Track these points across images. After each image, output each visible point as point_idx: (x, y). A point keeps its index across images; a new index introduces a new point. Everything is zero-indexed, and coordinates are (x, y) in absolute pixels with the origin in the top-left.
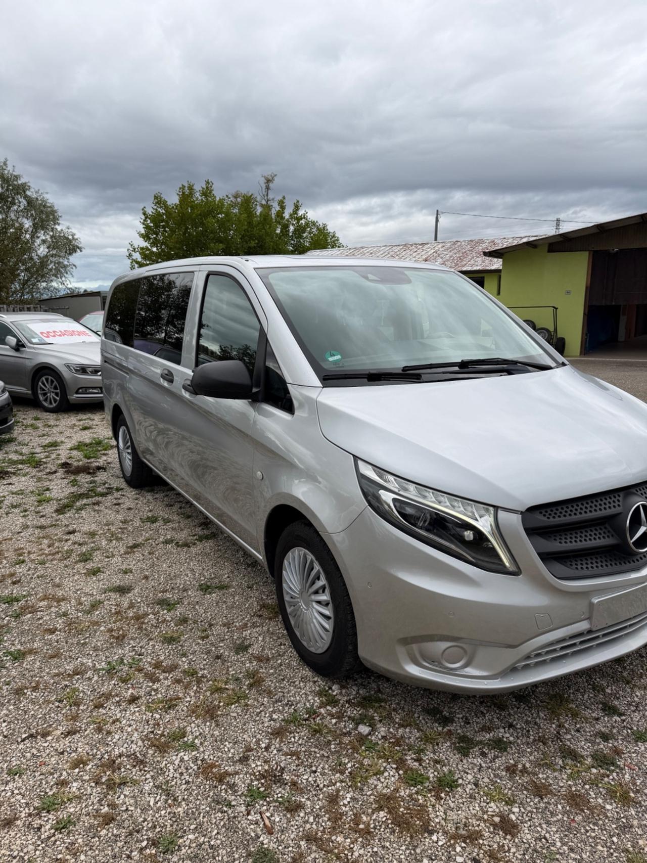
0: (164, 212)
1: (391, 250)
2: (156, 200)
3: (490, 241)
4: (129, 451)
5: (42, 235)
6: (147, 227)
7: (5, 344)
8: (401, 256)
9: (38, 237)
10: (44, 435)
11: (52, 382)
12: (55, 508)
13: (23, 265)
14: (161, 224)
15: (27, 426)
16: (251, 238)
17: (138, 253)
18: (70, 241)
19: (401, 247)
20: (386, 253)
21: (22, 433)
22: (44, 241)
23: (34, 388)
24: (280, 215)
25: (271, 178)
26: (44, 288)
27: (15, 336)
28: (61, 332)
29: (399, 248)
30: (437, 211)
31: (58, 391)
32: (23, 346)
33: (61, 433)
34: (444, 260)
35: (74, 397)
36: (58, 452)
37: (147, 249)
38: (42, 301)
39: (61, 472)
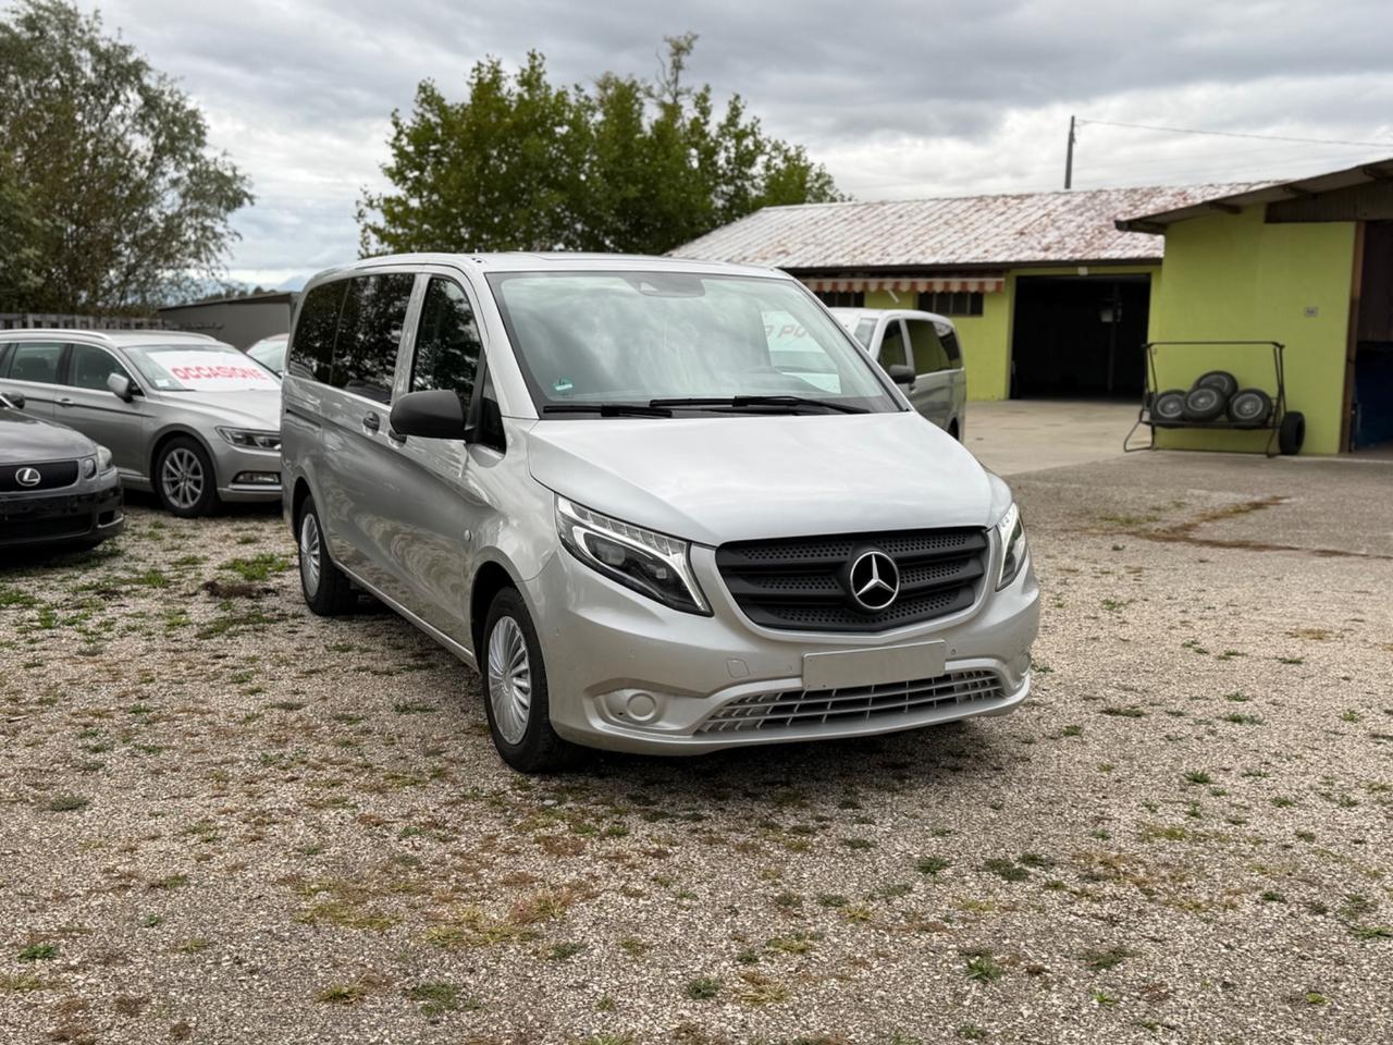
0: (438, 120)
1: (946, 210)
2: (423, 95)
3: (1176, 190)
4: (317, 552)
5: (170, 169)
6: (401, 154)
7: (108, 389)
8: (967, 222)
9: (163, 174)
10: (173, 549)
11: (190, 460)
12: (195, 633)
13: (129, 232)
14: (433, 148)
15: (141, 536)
16: (631, 179)
17: (378, 211)
18: (229, 181)
19: (971, 203)
20: (934, 217)
21: (134, 545)
22: (175, 183)
23: (155, 471)
24: (697, 128)
25: (684, 44)
26: (171, 282)
27: (124, 373)
28: (211, 369)
29: (965, 205)
30: (1073, 119)
31: (201, 477)
32: (140, 393)
33: (203, 546)
34: (1063, 233)
35: (229, 489)
36: (198, 571)
37: (399, 201)
38: (166, 312)
39: (204, 594)
